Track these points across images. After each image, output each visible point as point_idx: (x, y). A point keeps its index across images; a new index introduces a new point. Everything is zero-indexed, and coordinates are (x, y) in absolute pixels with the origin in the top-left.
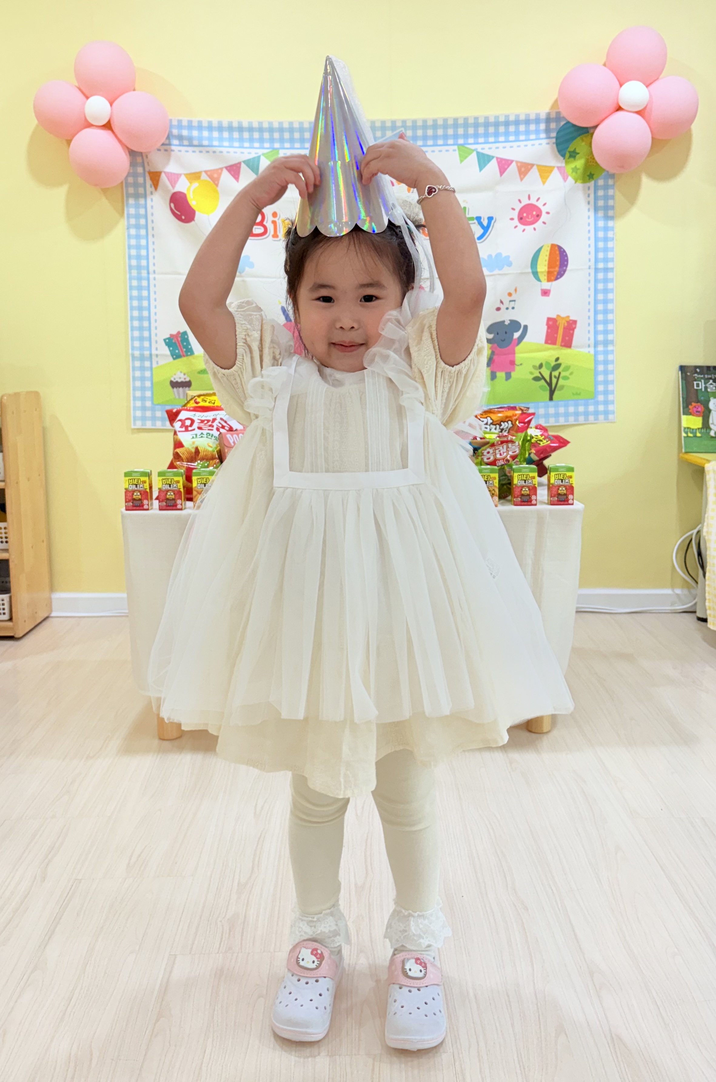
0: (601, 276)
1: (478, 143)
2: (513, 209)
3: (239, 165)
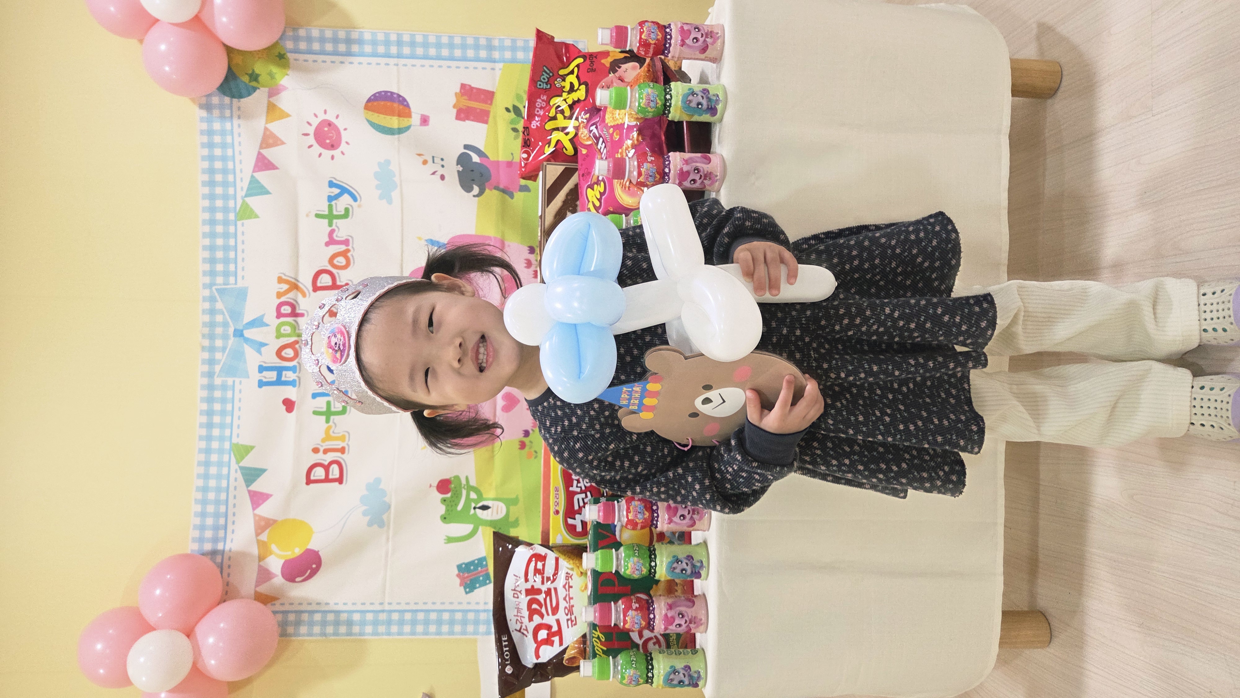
0: (407, 51)
1: (235, 195)
2: (320, 155)
3: (251, 495)
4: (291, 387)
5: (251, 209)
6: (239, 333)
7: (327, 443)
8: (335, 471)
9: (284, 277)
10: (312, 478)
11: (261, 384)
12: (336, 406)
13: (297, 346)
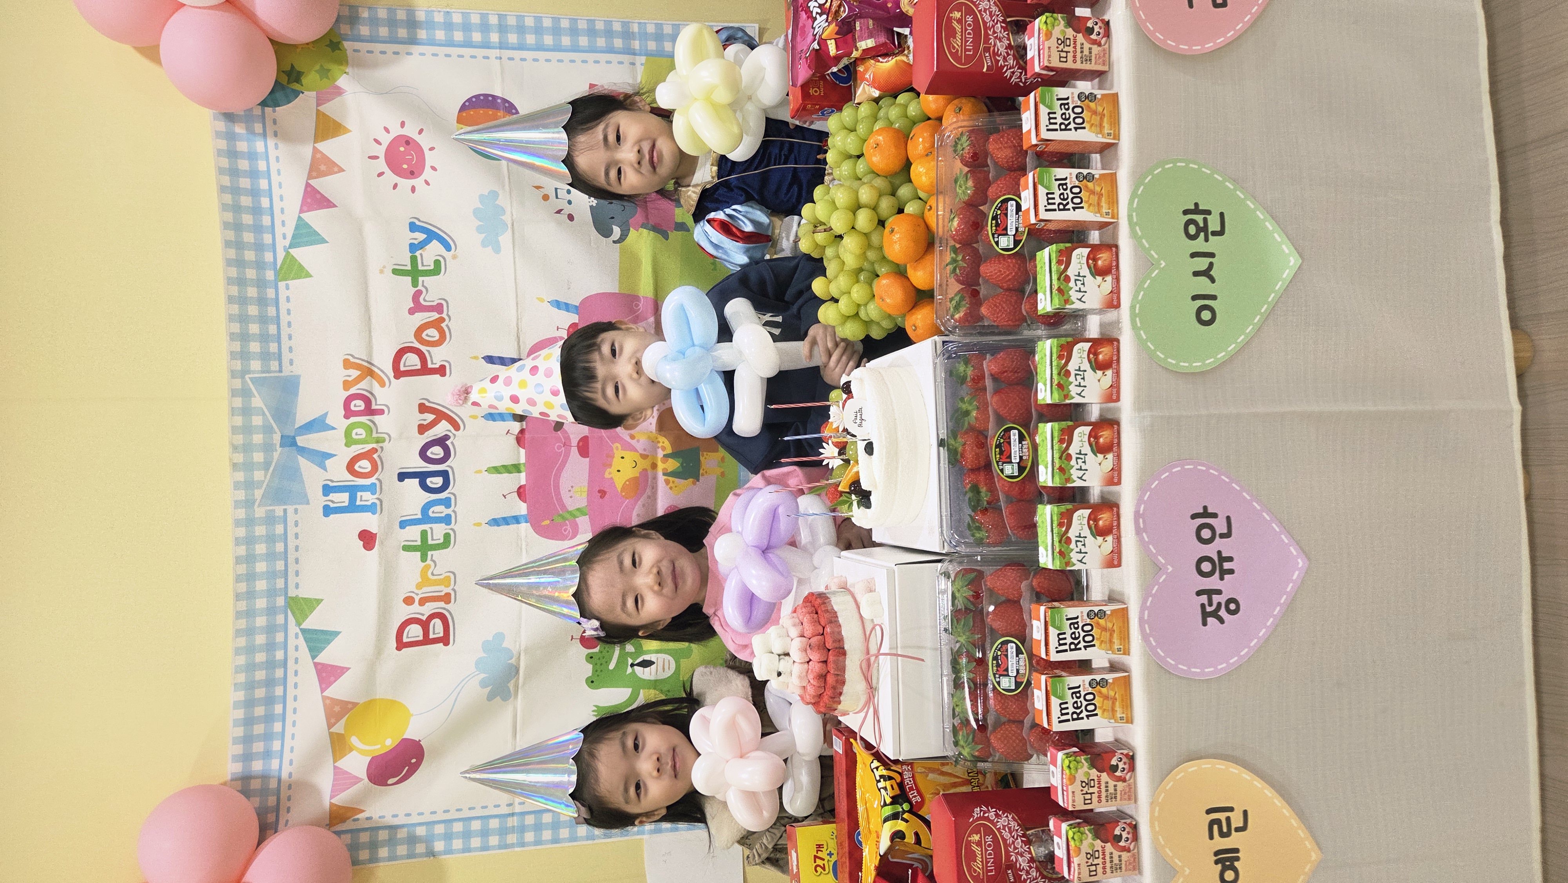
0: (513, 38)
1: (274, 244)
2: (395, 186)
3: (319, 667)
4: (370, 513)
5: (300, 265)
6: (289, 442)
7: (425, 589)
8: (437, 628)
9: (352, 360)
10: (405, 640)
11: (328, 511)
12: (434, 538)
13: (375, 456)
